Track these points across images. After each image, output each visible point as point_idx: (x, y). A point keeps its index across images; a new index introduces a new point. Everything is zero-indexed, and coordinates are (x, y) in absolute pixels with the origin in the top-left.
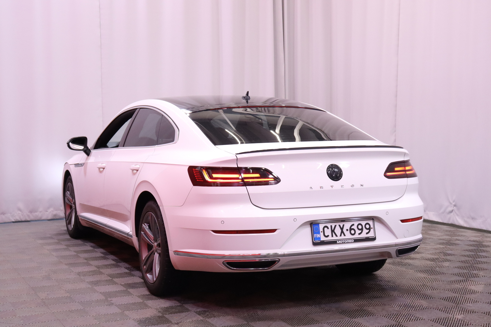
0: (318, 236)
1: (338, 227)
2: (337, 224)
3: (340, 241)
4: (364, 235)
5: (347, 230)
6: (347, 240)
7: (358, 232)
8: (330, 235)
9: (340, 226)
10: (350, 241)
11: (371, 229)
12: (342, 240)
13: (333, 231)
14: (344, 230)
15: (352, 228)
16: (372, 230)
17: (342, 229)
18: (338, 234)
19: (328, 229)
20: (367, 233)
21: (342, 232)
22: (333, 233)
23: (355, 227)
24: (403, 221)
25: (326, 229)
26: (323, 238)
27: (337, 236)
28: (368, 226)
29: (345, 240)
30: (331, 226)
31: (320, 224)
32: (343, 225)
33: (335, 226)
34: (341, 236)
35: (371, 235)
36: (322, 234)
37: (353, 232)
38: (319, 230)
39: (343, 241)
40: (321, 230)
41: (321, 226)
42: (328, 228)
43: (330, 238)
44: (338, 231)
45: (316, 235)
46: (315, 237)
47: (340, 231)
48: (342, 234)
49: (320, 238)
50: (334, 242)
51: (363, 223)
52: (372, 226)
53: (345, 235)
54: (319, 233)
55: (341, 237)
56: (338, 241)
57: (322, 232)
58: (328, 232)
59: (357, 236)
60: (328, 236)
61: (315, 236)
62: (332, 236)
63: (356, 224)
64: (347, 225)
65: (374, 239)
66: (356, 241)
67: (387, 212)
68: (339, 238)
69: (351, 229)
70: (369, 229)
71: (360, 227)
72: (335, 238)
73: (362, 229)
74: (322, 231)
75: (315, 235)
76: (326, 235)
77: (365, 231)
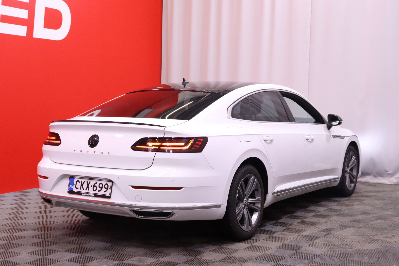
0: (72, 187)
1: (86, 183)
2: (86, 180)
3: (85, 193)
4: (102, 193)
5: (91, 186)
6: (89, 194)
7: (98, 189)
9: (87, 182)
10: (91, 195)
13: (82, 185)
14: (90, 186)
16: (109, 190)
17: (88, 185)
18: (85, 189)
20: (105, 192)
21: (88, 187)
22: (82, 186)
23: (97, 185)
24: (134, 187)
25: (78, 182)
26: (75, 189)
27: (83, 189)
28: (106, 186)
29: (88, 194)
30: (82, 181)
31: (75, 178)
32: (90, 182)
33: (84, 182)
34: (86, 190)
35: (108, 193)
36: (74, 186)
37: (95, 188)
38: (74, 182)
40: (75, 183)
41: (76, 180)
42: (79, 182)
43: (79, 190)
44: (85, 186)
47: (87, 186)
48: (88, 189)
49: (72, 189)
50: (80, 194)
51: (104, 183)
52: (109, 187)
53: (89, 190)
54: (73, 185)
56: (83, 194)
58: (79, 185)
59: (97, 192)
61: (70, 187)
62: (81, 189)
63: (99, 182)
64: (92, 183)
65: (109, 197)
66: (96, 196)
67: (118, 178)
68: (85, 191)
69: (94, 186)
70: (107, 189)
71: (101, 186)
72: (82, 190)
73: (102, 188)
75: (70, 186)
76: (77, 187)
77: (104, 189)
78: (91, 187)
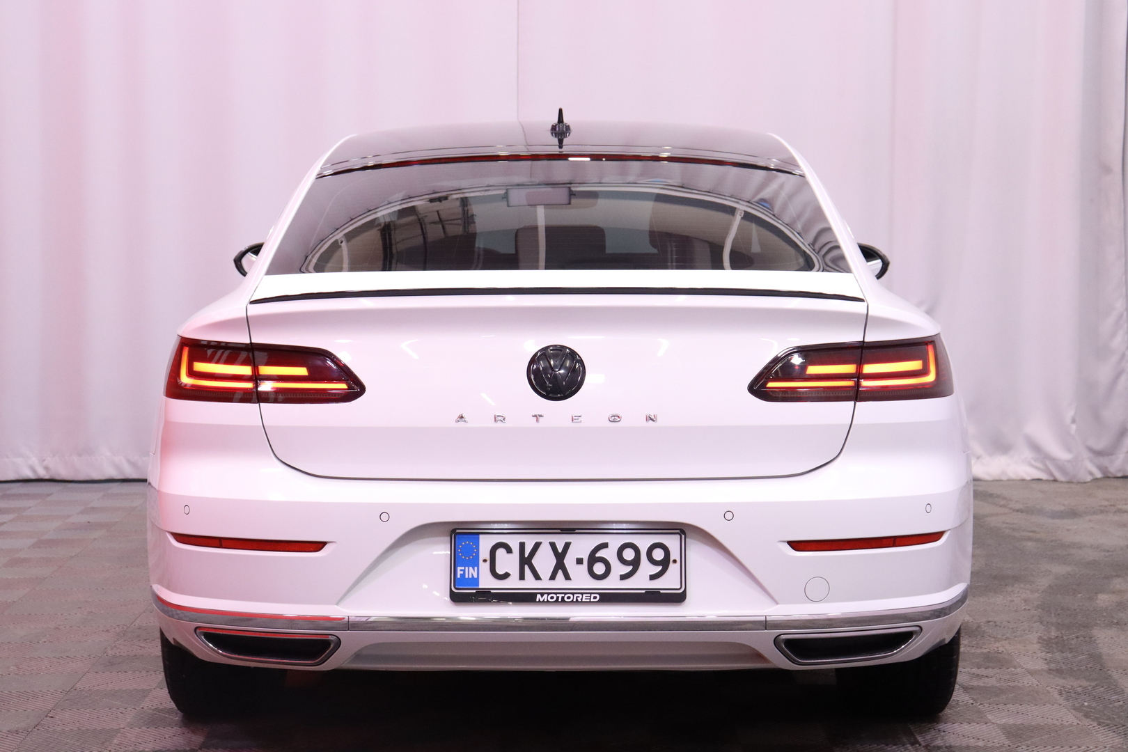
0: (471, 572)
1: (545, 551)
2: (545, 540)
3: (549, 594)
4: (640, 581)
5: (579, 561)
6: (573, 594)
7: (619, 569)
8: (515, 572)
9: (553, 545)
10: (585, 598)
11: (672, 565)
12: (556, 594)
13: (526, 561)
14: (569, 561)
15: (597, 555)
16: (674, 569)
17: (560, 557)
18: (545, 572)
19: (510, 555)
20: (653, 577)
21: (560, 566)
22: (527, 568)
23: (610, 554)
24: (797, 545)
25: (501, 552)
26: (487, 582)
27: (537, 577)
28: (658, 555)
29: (565, 594)
30: (522, 545)
31: (481, 536)
32: (567, 545)
33: (537, 545)
34: (553, 577)
35: (669, 582)
36: (485, 568)
37: (599, 568)
38: (478, 553)
39: (560, 596)
40: (484, 553)
41: (486, 543)
42: (509, 550)
43: (513, 583)
44: (544, 561)
45: (464, 571)
46: (459, 576)
47: (554, 561)
48: (560, 573)
49: (475, 581)
50: (526, 598)
51: (644, 542)
52: (675, 554)
53: (567, 577)
54: (475, 563)
55: (552, 582)
56: (539, 596)
57: (485, 561)
58: (508, 563)
59: (613, 583)
60: (506, 576)
61: (459, 573)
62: (522, 577)
63: (615, 542)
64: (582, 546)
65: (677, 598)
66: (608, 598)
67: (729, 514)
68: (545, 583)
69: (593, 559)
70: (665, 563)
71: (629, 554)
72: (530, 583)
73: (635, 563)
74: (488, 557)
75: (459, 568)
76: (500, 571)
77: (646, 568)
78: (580, 566)
